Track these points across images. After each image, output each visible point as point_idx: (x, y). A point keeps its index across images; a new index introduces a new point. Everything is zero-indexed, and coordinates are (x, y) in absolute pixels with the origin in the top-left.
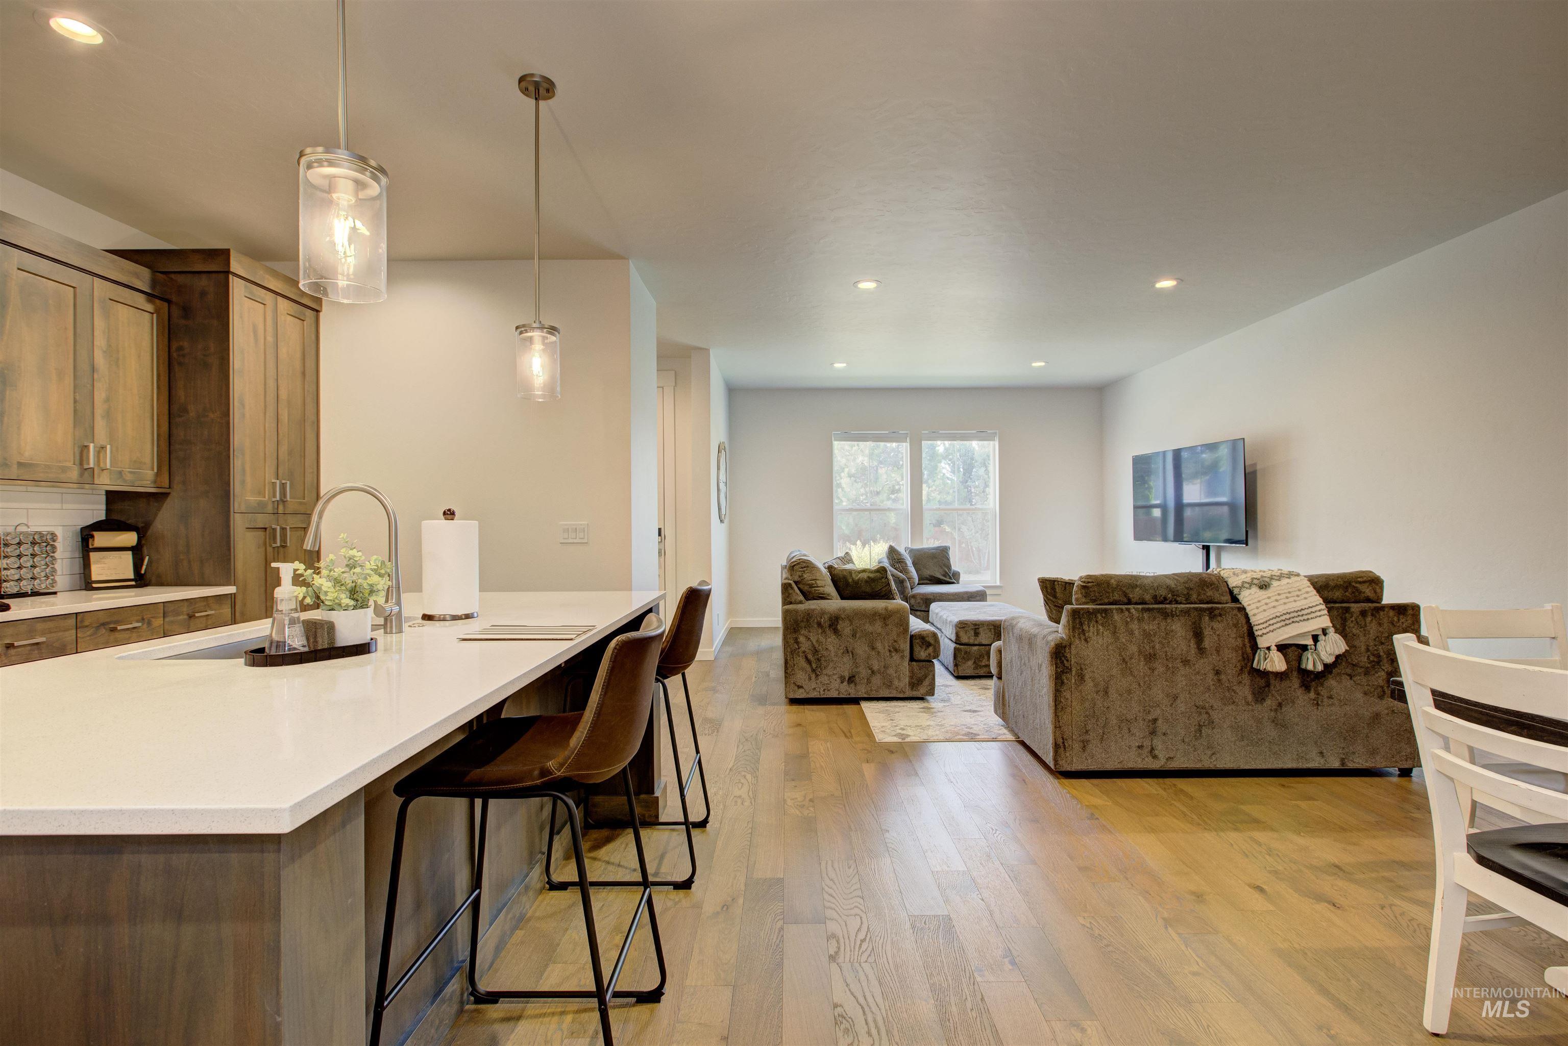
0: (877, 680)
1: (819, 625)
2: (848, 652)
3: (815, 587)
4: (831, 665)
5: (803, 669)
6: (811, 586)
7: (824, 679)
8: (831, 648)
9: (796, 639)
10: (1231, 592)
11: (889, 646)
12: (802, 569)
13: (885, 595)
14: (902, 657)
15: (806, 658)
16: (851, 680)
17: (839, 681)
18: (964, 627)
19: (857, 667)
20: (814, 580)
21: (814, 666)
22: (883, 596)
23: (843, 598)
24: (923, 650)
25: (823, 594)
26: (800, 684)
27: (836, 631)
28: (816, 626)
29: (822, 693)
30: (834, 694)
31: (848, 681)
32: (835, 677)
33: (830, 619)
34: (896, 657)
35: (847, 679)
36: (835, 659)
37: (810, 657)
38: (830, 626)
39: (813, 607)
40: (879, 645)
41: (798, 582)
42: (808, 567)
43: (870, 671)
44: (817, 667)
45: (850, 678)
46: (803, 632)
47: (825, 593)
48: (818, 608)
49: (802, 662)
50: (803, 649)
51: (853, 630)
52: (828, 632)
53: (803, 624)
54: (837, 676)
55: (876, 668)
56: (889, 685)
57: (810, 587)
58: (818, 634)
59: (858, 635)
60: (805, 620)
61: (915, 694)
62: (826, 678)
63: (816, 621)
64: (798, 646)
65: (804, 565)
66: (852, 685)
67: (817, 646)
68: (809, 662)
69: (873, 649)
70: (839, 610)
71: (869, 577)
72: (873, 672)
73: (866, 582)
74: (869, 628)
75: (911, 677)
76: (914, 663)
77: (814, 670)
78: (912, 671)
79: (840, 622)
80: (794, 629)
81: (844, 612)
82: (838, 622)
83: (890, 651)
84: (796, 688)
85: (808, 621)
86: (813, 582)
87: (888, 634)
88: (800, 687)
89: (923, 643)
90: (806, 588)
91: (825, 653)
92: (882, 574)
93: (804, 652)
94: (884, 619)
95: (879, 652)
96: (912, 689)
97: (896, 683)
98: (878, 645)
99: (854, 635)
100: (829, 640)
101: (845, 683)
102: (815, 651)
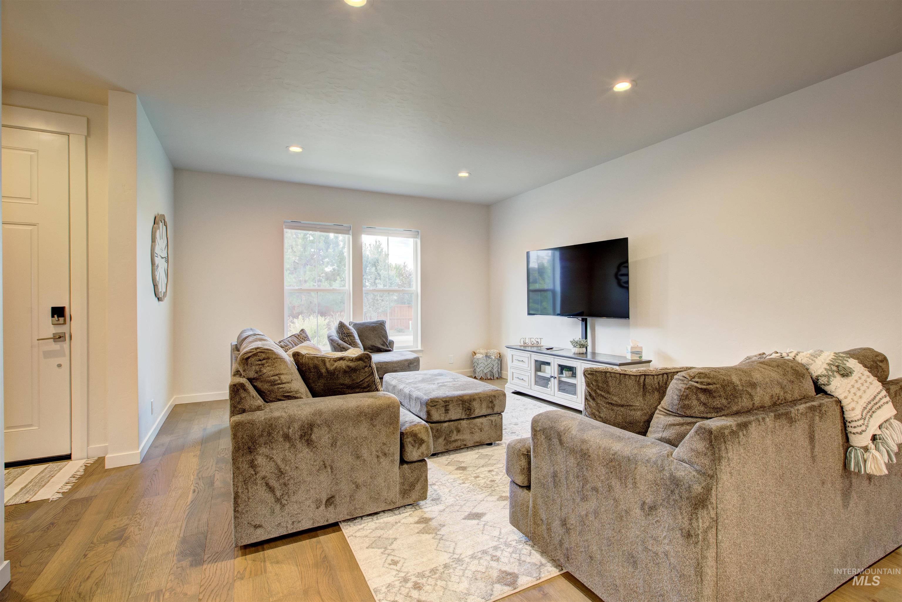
0: (362, 496)
1: (287, 437)
2: (325, 467)
3: (279, 384)
4: (303, 487)
5: (262, 501)
6: (273, 383)
7: (292, 508)
8: (303, 466)
9: (252, 461)
10: (815, 382)
11: (377, 451)
12: (260, 362)
13: (368, 386)
14: (393, 461)
15: (267, 484)
16: (330, 501)
17: (313, 506)
18: (435, 406)
19: (337, 484)
20: (277, 375)
21: (278, 494)
22: (365, 388)
23: (315, 394)
24: (415, 449)
25: (289, 392)
26: (258, 523)
27: (309, 443)
28: (281, 439)
29: (290, 526)
30: (307, 525)
31: (326, 504)
32: (308, 503)
33: (302, 428)
34: (385, 462)
35: (324, 502)
36: (308, 479)
37: (273, 483)
38: (301, 437)
39: (276, 414)
40: (365, 453)
41: (254, 379)
42: (268, 358)
43: (354, 486)
44: (283, 494)
45: (328, 500)
46: (263, 450)
47: (292, 390)
48: (284, 414)
49: (262, 492)
50: (262, 474)
51: (333, 437)
52: (299, 445)
53: (262, 440)
54: (310, 501)
55: (360, 481)
56: (375, 499)
57: (272, 385)
58: (285, 450)
59: (338, 444)
60: (265, 434)
61: (407, 502)
62: (296, 506)
63: (281, 432)
64: (254, 471)
65: (264, 356)
66: (331, 509)
67: (282, 466)
68: (271, 489)
69: (358, 457)
70: (314, 414)
71: (349, 367)
72: (357, 486)
73: (345, 372)
74: (352, 432)
75: (403, 484)
76: (405, 466)
77: (278, 500)
78: (403, 476)
79: (315, 430)
80: (249, 448)
81: (320, 416)
82: (312, 430)
83: (378, 457)
84: (252, 529)
85: (269, 434)
86: (276, 378)
87: (375, 437)
88: (256, 527)
89: (415, 441)
90: (265, 387)
91: (295, 474)
92: (365, 362)
93: (263, 478)
94: (372, 419)
95: (364, 460)
96: (403, 498)
97: (385, 493)
98: (363, 451)
99: (333, 444)
100: (300, 455)
101: (323, 507)
102: (281, 473)
